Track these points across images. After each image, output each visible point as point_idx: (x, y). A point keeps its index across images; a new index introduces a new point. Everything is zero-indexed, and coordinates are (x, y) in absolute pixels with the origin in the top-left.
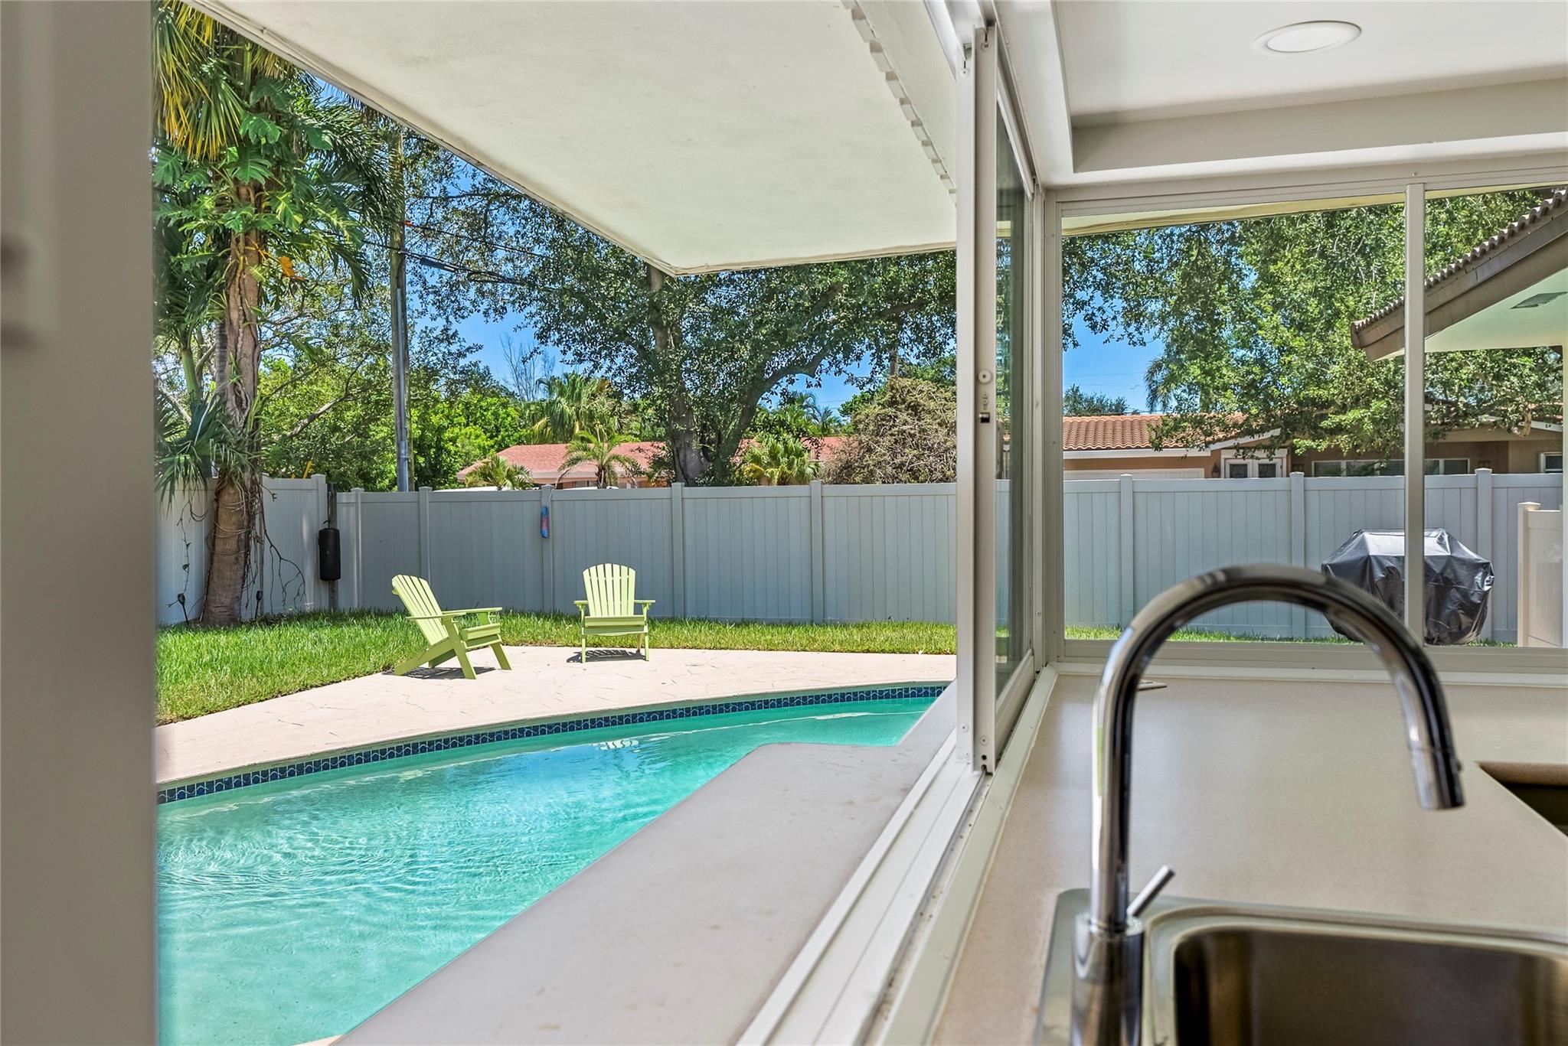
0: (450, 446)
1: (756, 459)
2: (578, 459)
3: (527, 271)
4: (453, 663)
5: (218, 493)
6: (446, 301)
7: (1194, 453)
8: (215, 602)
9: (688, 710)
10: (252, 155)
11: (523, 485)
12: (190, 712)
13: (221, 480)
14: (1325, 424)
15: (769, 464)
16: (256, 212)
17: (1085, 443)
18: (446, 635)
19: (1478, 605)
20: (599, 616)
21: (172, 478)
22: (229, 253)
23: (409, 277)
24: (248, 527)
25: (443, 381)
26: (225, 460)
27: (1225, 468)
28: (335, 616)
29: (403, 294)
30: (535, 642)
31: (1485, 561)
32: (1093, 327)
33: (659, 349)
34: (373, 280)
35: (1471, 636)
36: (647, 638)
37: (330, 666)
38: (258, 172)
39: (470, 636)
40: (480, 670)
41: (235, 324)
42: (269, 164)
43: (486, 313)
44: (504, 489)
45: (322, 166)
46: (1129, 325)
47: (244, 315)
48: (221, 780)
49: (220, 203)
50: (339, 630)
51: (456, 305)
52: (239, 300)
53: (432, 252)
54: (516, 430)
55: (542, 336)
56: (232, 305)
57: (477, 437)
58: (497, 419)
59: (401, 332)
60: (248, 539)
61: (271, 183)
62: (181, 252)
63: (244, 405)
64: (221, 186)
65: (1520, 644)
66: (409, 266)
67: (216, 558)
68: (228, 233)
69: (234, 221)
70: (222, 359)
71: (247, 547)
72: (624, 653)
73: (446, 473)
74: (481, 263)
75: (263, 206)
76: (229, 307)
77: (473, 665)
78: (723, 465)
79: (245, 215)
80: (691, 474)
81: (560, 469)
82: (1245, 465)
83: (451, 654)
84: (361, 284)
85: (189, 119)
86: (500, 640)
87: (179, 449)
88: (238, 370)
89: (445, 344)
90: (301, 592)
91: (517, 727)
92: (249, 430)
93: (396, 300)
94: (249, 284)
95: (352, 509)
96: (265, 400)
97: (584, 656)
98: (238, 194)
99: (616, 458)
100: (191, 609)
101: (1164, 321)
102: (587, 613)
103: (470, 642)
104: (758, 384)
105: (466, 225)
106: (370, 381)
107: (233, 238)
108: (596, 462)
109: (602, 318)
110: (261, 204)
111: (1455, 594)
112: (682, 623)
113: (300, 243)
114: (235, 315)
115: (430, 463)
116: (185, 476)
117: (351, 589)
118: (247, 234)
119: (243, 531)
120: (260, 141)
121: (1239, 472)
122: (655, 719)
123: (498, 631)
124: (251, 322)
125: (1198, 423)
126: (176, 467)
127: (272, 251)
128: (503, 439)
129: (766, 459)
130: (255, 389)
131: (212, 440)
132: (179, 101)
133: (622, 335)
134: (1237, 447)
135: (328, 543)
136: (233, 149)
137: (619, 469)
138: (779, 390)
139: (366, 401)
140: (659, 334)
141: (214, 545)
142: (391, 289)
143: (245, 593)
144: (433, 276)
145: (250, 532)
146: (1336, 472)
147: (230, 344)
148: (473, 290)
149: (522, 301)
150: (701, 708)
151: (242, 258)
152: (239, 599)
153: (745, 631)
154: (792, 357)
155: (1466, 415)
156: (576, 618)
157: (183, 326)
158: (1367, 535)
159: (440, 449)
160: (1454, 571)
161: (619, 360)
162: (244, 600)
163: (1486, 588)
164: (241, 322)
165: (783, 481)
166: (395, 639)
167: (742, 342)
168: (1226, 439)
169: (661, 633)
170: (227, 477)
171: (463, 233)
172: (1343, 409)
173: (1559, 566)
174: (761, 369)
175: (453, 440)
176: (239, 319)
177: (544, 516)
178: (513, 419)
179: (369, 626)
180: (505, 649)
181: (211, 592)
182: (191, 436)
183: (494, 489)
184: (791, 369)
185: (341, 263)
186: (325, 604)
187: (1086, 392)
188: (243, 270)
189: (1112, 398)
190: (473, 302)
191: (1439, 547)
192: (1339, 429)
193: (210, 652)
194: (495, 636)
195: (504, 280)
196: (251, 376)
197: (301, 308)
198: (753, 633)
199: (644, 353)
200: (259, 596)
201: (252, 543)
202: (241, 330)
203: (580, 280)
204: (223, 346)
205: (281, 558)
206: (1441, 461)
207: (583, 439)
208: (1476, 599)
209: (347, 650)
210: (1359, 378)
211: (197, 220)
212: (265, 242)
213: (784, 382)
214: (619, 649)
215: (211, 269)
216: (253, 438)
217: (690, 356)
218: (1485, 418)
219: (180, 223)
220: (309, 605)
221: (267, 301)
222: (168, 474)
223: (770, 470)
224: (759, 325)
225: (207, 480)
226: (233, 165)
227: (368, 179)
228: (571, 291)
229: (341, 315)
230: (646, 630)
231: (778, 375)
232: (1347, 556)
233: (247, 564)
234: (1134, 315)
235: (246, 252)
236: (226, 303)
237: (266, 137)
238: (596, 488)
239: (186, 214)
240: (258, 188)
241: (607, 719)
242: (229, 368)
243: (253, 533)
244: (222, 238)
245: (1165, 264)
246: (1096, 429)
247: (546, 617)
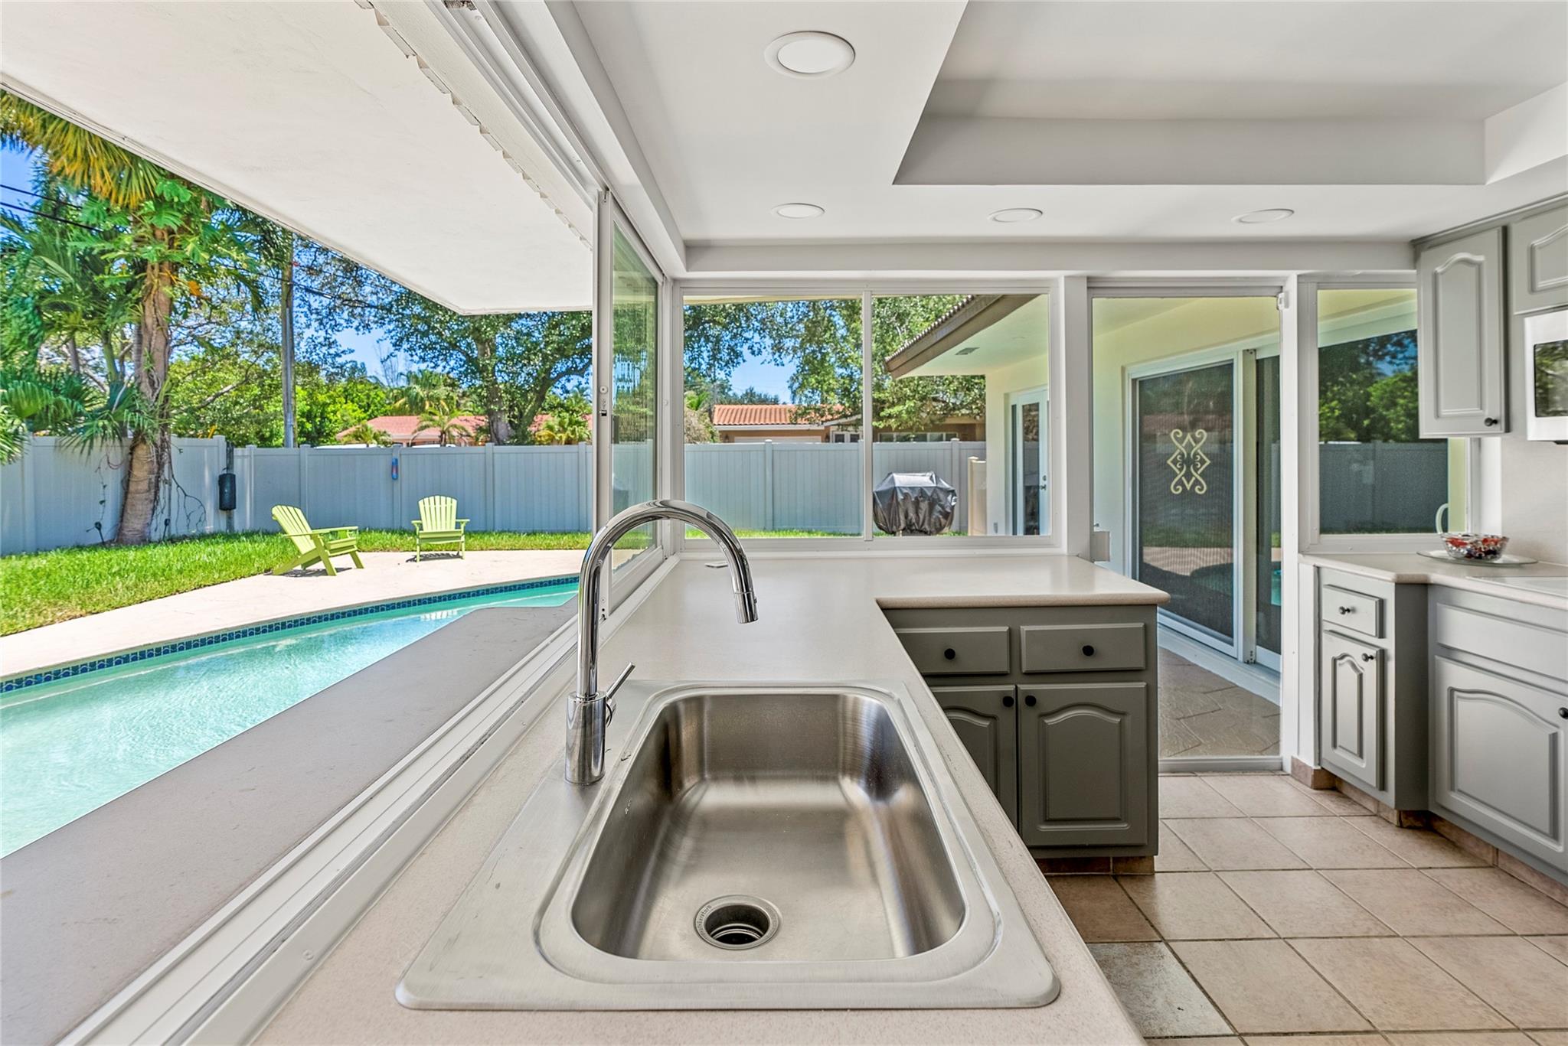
0: (331, 416)
1: (550, 428)
2: (427, 427)
3: (387, 301)
4: (320, 566)
5: (133, 449)
6: (327, 318)
7: (815, 427)
8: (127, 527)
9: (487, 590)
10: (165, 209)
11: (385, 443)
12: (98, 608)
13: (135, 439)
14: (882, 414)
15: (559, 431)
16: (169, 248)
17: (749, 421)
18: (314, 547)
19: (948, 513)
20: (430, 531)
21: (91, 438)
22: (146, 276)
23: (296, 302)
24: (158, 473)
25: (323, 373)
26: (139, 425)
27: (832, 437)
28: (230, 535)
29: (291, 312)
30: (384, 549)
31: (952, 489)
32: (753, 353)
33: (479, 357)
34: (269, 301)
35: (946, 530)
36: (463, 544)
37: (220, 571)
38: (172, 220)
39: (332, 547)
40: (339, 570)
41: (149, 327)
42: (180, 216)
43: (357, 329)
44: (371, 446)
45: (227, 221)
46: (774, 354)
47: (158, 321)
48: (120, 657)
49: (140, 241)
50: (230, 546)
51: (333, 323)
52: (153, 310)
53: (316, 285)
54: (383, 406)
55: (397, 345)
56: (147, 313)
57: (354, 411)
58: (368, 398)
59: (289, 338)
60: (157, 482)
61: (181, 229)
62: (104, 273)
63: (156, 386)
64: (140, 228)
65: (969, 534)
66: (297, 294)
67: (129, 496)
68: (145, 262)
69: (150, 253)
70: (139, 351)
71: (157, 488)
72: (448, 554)
73: (328, 435)
74: (352, 295)
75: (175, 245)
76: (144, 316)
77: (334, 567)
78: (523, 432)
79: (160, 251)
80: (501, 438)
81: (413, 433)
82: (843, 435)
83: (318, 559)
84: (259, 303)
85: (112, 179)
86: (356, 548)
87: (97, 416)
88: (151, 360)
89: (326, 348)
90: (203, 519)
91: (363, 607)
92: (160, 403)
93: (285, 316)
94: (162, 298)
95: (246, 461)
96: (176, 384)
97: (418, 558)
98: (154, 235)
99: (455, 426)
100: (107, 532)
101: (795, 351)
102: (421, 529)
103: (332, 551)
104: (545, 382)
105: (341, 268)
106: (265, 371)
107: (149, 266)
108: (439, 429)
109: (440, 334)
110: (173, 243)
111: (938, 508)
112: (490, 534)
113: (207, 272)
114: (149, 321)
115: (315, 427)
116: (104, 437)
117: (244, 516)
118: (161, 264)
119: (154, 476)
120: (173, 200)
121: (840, 439)
122: (464, 597)
123: (354, 543)
124: (162, 327)
125: (817, 410)
126: (95, 429)
127: (182, 277)
128: (373, 412)
129: (556, 428)
130: (165, 374)
131: (126, 410)
132: (104, 165)
133: (454, 346)
134: (838, 425)
135: (226, 482)
136: (150, 203)
137: (455, 433)
138: (559, 386)
139: (261, 385)
140: (480, 347)
141: (128, 486)
142: (282, 307)
143: (154, 522)
144: (315, 302)
145: (159, 477)
146: (890, 440)
147: (145, 342)
148: (346, 313)
149: (381, 322)
150: (497, 588)
151: (156, 280)
152: (149, 525)
153: (532, 538)
154: (570, 364)
155: (954, 409)
156: (414, 533)
157: (104, 327)
158: (894, 475)
159: (323, 417)
160: (937, 495)
161: (452, 363)
162: (154, 526)
163: (953, 504)
164: (155, 326)
165: (569, 442)
166: (275, 552)
167: (535, 354)
168: (832, 420)
169: (475, 542)
170: (140, 437)
171: (339, 273)
172: (893, 405)
173: (985, 491)
174: (548, 372)
175: (334, 413)
176: (153, 324)
177: (395, 465)
178: (381, 399)
179: (256, 542)
180: (360, 555)
181: (125, 520)
182: (109, 407)
183: (364, 446)
184: (569, 372)
185: (243, 287)
186: (223, 527)
187: (757, 391)
188: (158, 289)
189: (772, 395)
190: (348, 321)
191: (930, 482)
192: (890, 416)
193: (118, 564)
194: (352, 546)
195: (370, 306)
196: (162, 364)
197: (209, 318)
198: (539, 539)
199: (470, 360)
200: (167, 523)
201: (161, 484)
202: (154, 332)
203: (424, 309)
204: (140, 342)
205: (186, 495)
206: (944, 434)
207: (430, 413)
208: (948, 510)
209: (236, 560)
210: (901, 388)
211: (117, 251)
212: (176, 270)
213: (563, 380)
214: (445, 552)
215: (129, 287)
216: (163, 409)
217: (500, 362)
218: (964, 411)
219: (103, 252)
220: (209, 528)
221: (176, 313)
222: (87, 434)
223: (559, 435)
224: (547, 344)
225: (123, 439)
226: (151, 214)
227: (264, 231)
228: (418, 317)
229: (244, 324)
230: (463, 539)
231: (560, 375)
232: (884, 487)
233: (156, 499)
234: (778, 348)
235: (159, 277)
236: (142, 311)
237: (178, 196)
238: (438, 446)
239: (108, 246)
240: (171, 232)
241: (430, 599)
242: (144, 359)
243: (162, 477)
244: (140, 266)
245: (795, 320)
246: (761, 413)
247: (393, 532)
